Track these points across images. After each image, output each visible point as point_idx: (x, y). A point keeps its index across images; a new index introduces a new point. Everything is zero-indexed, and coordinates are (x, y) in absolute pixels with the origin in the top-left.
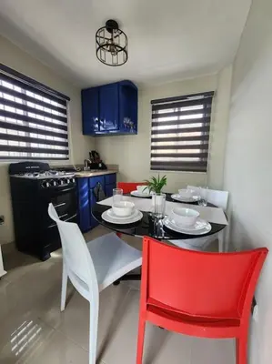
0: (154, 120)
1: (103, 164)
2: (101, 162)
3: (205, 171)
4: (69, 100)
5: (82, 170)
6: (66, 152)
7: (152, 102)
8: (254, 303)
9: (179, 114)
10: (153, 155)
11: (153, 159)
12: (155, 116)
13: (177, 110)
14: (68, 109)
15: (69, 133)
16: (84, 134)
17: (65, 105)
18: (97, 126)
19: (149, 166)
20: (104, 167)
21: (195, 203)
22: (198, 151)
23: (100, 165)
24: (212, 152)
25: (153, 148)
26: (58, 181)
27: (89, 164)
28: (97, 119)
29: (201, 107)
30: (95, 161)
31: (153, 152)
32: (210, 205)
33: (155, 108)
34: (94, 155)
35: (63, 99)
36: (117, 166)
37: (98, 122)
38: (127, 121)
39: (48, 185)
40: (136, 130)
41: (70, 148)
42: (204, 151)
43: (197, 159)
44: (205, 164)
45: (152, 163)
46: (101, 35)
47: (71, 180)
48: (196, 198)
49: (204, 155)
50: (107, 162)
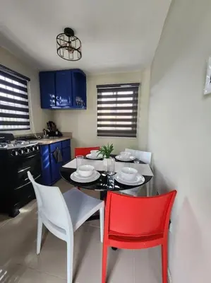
0: (99, 100)
1: (59, 132)
2: (57, 130)
3: (135, 137)
4: (29, 80)
5: (42, 138)
6: (28, 124)
7: (98, 86)
8: (170, 222)
9: (117, 96)
10: (99, 126)
11: (99, 128)
12: (99, 97)
13: (115, 93)
14: (29, 87)
15: (30, 107)
16: (42, 107)
17: (26, 85)
18: (54, 101)
19: (96, 134)
20: (60, 135)
21: (132, 162)
22: (130, 123)
23: (57, 133)
24: (139, 124)
25: (99, 120)
26: (25, 149)
27: (47, 133)
28: (54, 96)
29: (131, 93)
30: (52, 130)
31: (99, 123)
32: (141, 162)
33: (99, 91)
34: (51, 125)
35: (24, 80)
36: (71, 133)
37: (55, 99)
38: (78, 99)
39: (17, 154)
40: (85, 106)
41: (31, 120)
42: (134, 123)
43: (130, 129)
44: (135, 132)
45: (99, 131)
46: (62, 38)
47: (36, 148)
48: (132, 158)
49: (134, 126)
50: (62, 130)
